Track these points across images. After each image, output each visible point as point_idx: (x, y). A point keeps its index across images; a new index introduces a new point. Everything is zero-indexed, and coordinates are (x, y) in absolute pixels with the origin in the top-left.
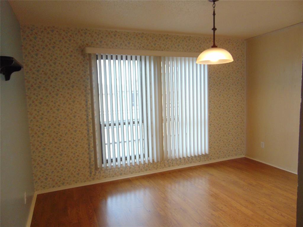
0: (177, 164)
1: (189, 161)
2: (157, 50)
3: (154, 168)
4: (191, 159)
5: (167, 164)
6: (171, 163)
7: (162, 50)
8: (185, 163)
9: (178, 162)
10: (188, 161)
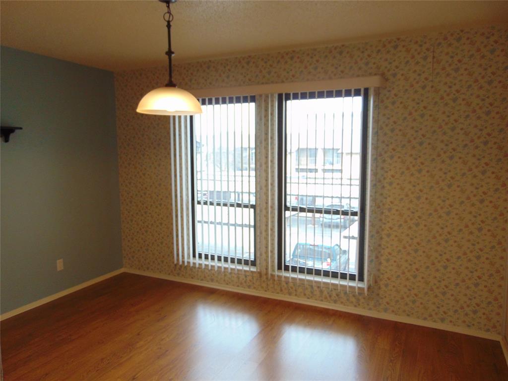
0: (305, 295)
1: (330, 296)
2: (272, 82)
3: (262, 287)
4: (335, 295)
5: (285, 289)
6: (294, 289)
7: (283, 82)
8: (321, 298)
9: (308, 292)
10: (328, 296)
